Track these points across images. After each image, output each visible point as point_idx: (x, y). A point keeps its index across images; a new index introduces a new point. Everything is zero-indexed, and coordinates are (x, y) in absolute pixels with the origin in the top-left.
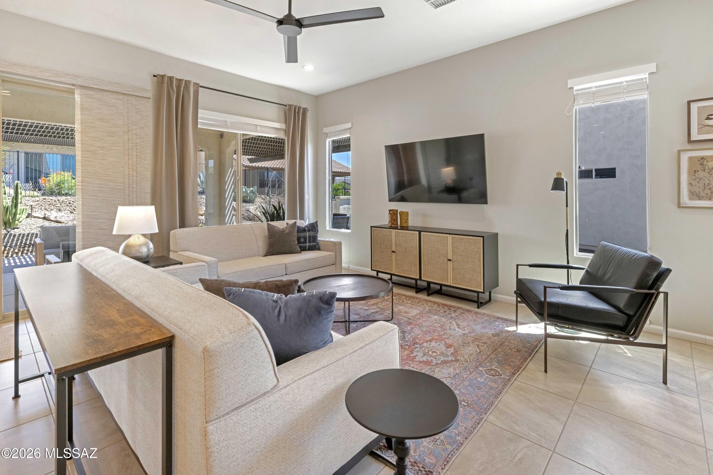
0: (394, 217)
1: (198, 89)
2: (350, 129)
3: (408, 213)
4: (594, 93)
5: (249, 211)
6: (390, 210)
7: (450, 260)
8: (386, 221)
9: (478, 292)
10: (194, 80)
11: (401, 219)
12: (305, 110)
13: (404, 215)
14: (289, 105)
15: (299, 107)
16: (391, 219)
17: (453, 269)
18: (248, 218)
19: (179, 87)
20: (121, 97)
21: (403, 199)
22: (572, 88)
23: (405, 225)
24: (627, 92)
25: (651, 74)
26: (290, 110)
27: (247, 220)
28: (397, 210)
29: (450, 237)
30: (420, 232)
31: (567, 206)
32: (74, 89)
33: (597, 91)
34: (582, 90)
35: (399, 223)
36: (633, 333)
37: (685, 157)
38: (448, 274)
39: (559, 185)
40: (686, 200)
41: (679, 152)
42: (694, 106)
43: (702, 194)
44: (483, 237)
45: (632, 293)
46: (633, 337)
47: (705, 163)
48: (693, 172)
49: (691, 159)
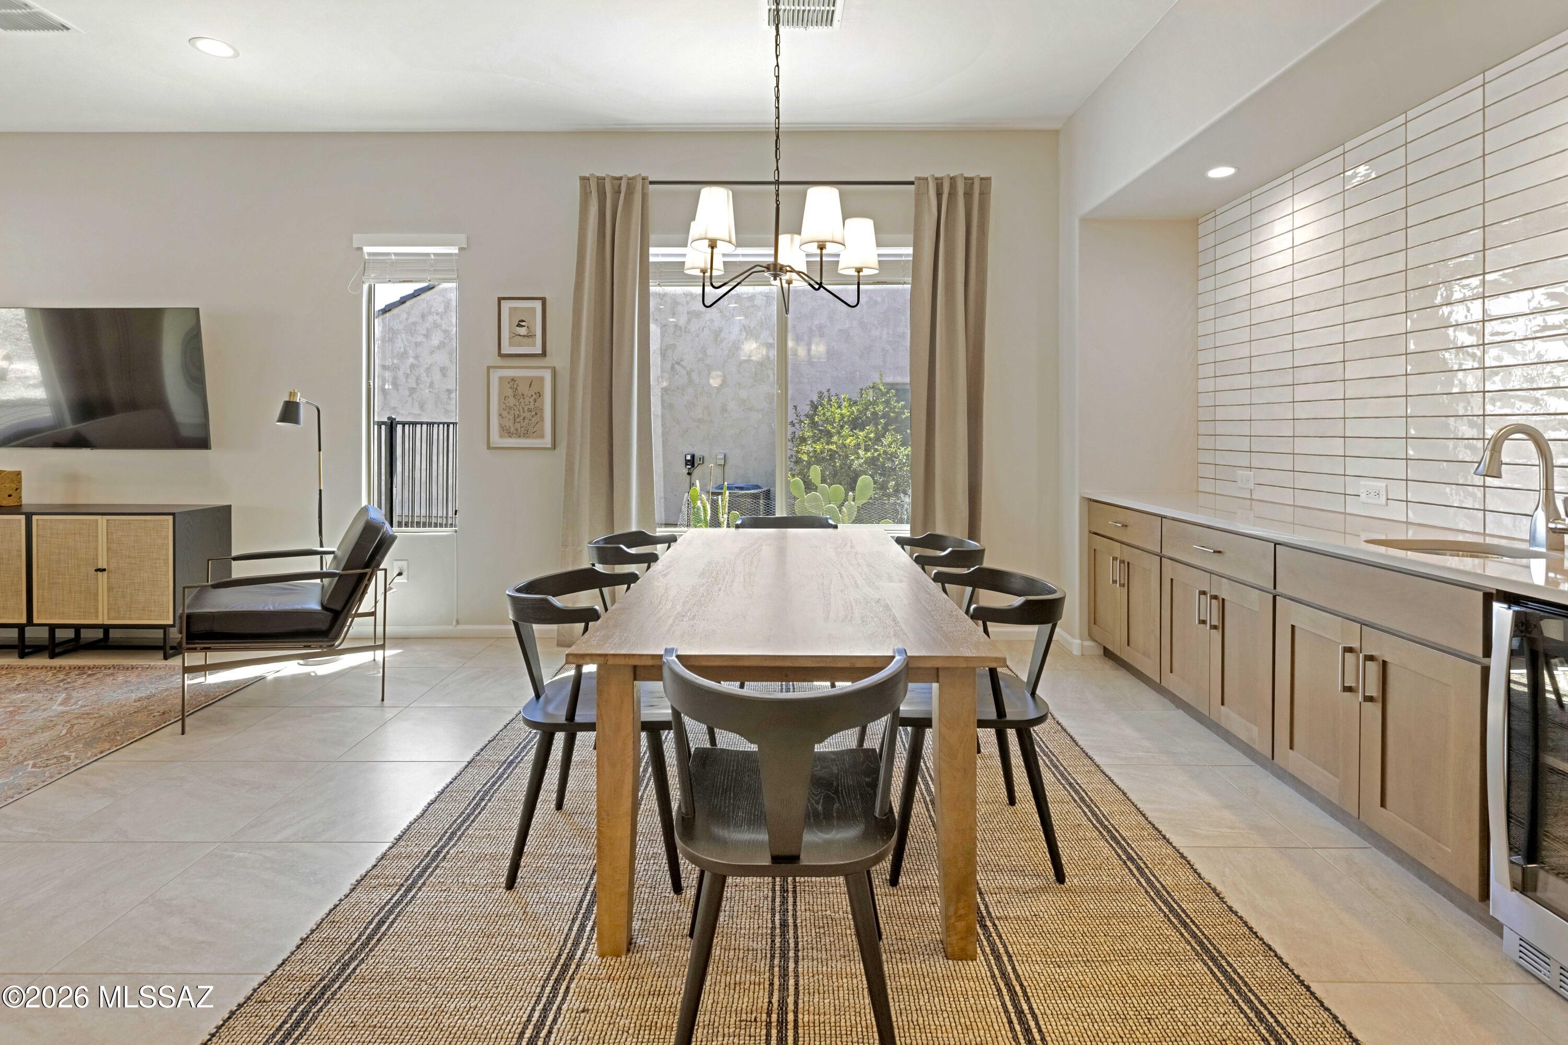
3: (17, 473)
4: (393, 263)
7: (103, 570)
9: (164, 627)
17: (110, 589)
22: (360, 249)
24: (434, 270)
25: (461, 249)
29: (102, 520)
30: (29, 516)
31: (320, 450)
33: (397, 262)
34: (377, 254)
36: (336, 638)
37: (495, 376)
38: (97, 600)
39: (290, 413)
40: (496, 439)
41: (489, 368)
42: (506, 305)
43: (512, 430)
44: (173, 514)
45: (341, 576)
46: (337, 643)
47: (515, 386)
48: (503, 398)
49: (501, 379)
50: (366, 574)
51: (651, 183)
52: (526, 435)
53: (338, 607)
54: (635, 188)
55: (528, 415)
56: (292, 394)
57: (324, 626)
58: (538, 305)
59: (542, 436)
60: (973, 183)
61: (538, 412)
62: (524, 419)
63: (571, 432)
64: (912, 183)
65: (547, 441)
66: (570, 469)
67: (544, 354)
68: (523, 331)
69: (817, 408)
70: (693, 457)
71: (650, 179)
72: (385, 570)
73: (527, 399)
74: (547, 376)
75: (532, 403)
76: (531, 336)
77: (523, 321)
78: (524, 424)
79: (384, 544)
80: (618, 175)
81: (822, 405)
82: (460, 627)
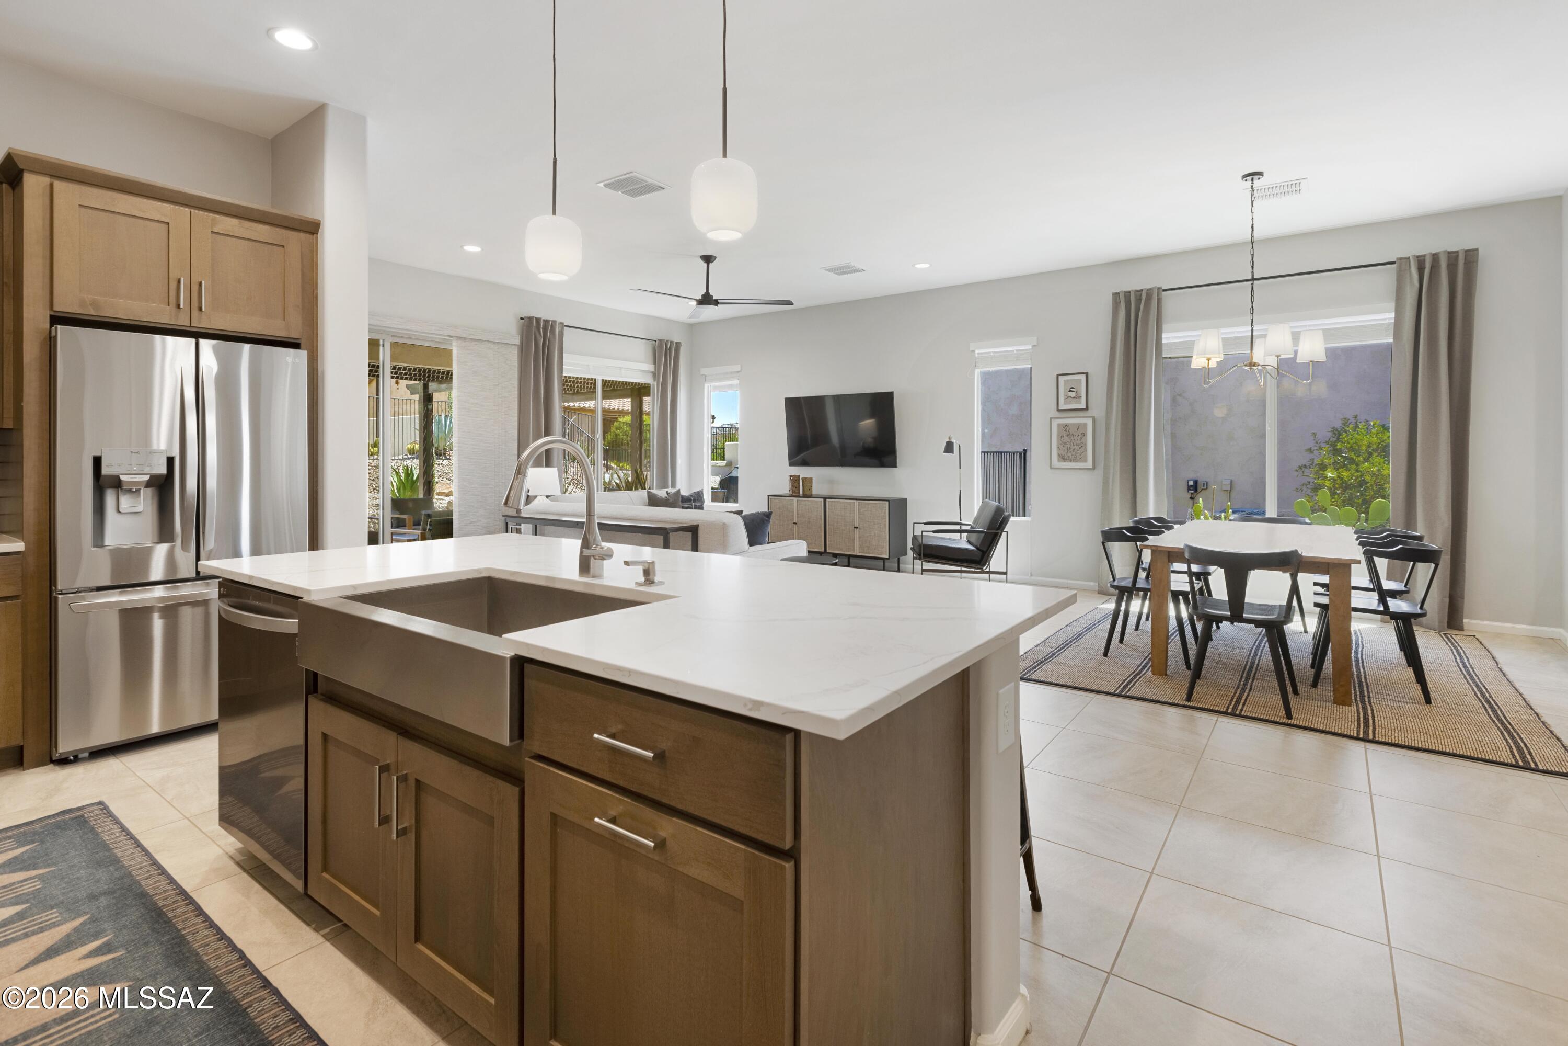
0: (796, 484)
1: (563, 328)
2: (738, 372)
3: (811, 479)
4: (993, 358)
6: (791, 476)
7: (857, 528)
8: (785, 489)
9: (884, 559)
10: (559, 320)
11: (803, 486)
12: (678, 345)
13: (808, 482)
14: (659, 340)
15: (672, 342)
16: (792, 486)
17: (860, 537)
19: (545, 329)
20: (492, 345)
21: (804, 463)
22: (973, 351)
23: (808, 493)
24: (1017, 360)
25: (1034, 346)
26: (660, 346)
28: (799, 476)
29: (856, 502)
30: (825, 499)
31: (960, 468)
32: (452, 340)
33: (995, 357)
34: (982, 353)
35: (801, 492)
36: (984, 565)
37: (1055, 423)
38: (854, 543)
39: (949, 448)
40: (1056, 462)
41: (1051, 419)
42: (1061, 379)
43: (1066, 457)
44: (889, 501)
45: (986, 533)
46: (984, 568)
47: (1068, 429)
48: (1061, 437)
49: (1059, 425)
50: (998, 533)
51: (1164, 290)
52: (1075, 460)
53: (985, 550)
54: (1152, 295)
55: (1077, 447)
56: (950, 438)
57: (978, 559)
58: (1083, 377)
59: (1086, 461)
60: (1458, 256)
61: (1083, 445)
62: (1074, 450)
63: (1106, 458)
64: (1394, 263)
65: (1089, 464)
66: (1106, 483)
67: (1087, 408)
68: (1073, 394)
69: (1340, 434)
70: (1196, 482)
71: (1164, 288)
72: (1007, 532)
73: (1076, 438)
74: (1089, 422)
75: (1079, 440)
76: (1078, 397)
77: (1073, 388)
78: (1074, 453)
79: (1005, 521)
80: (1139, 289)
81: (1345, 431)
82: (1032, 578)
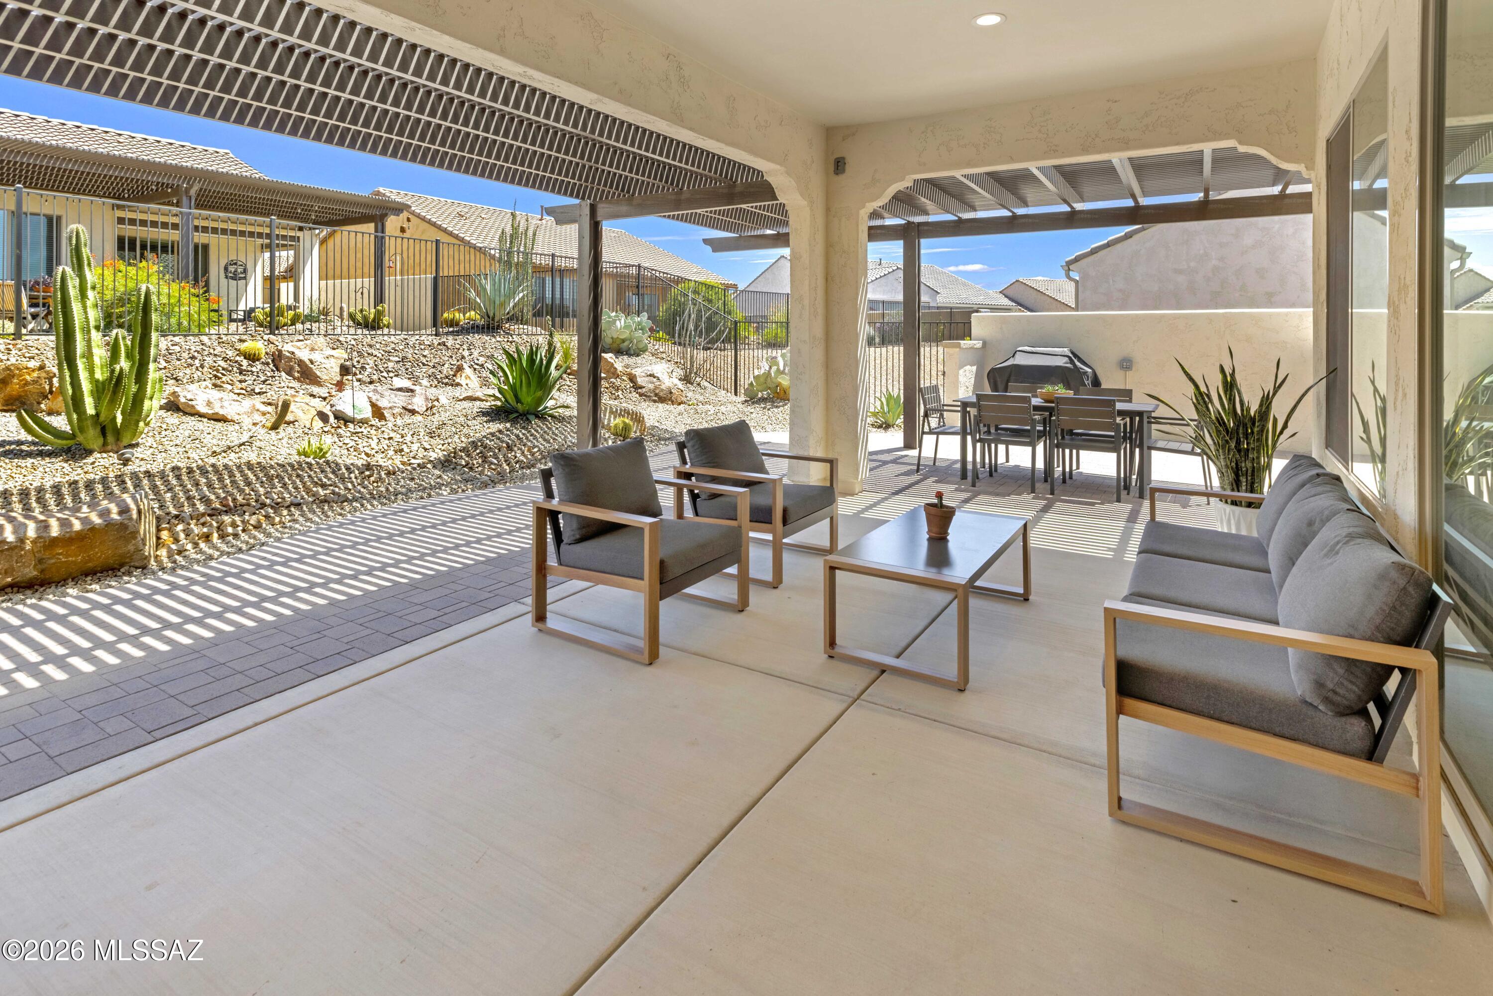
5: (654, 377)
18: (656, 395)
27: (655, 401)
